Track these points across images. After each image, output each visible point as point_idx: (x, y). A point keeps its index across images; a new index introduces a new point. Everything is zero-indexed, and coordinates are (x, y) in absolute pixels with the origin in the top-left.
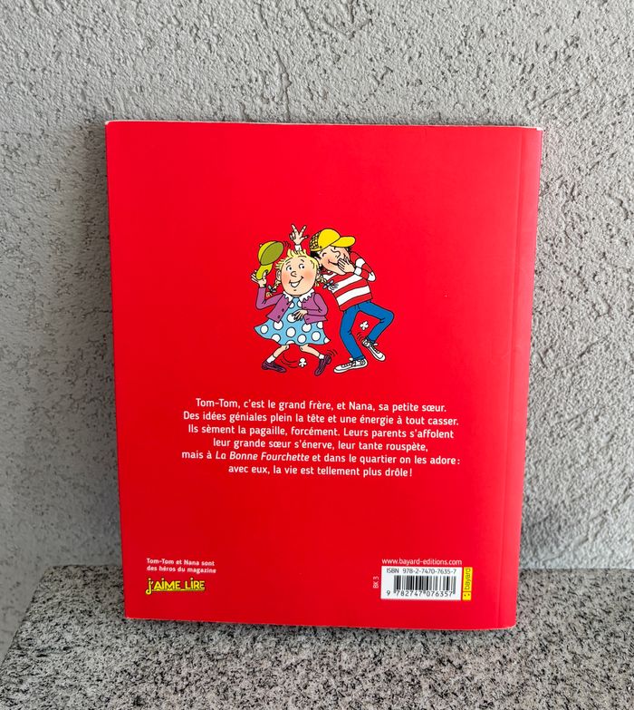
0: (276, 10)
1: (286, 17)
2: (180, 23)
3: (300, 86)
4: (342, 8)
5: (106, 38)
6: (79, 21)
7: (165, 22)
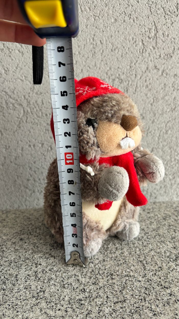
0: (155, 8)
1: (158, 10)
2: (125, 13)
3: (160, 33)
4: (175, 7)
5: (103, 19)
6: (95, 14)
7: (121, 13)
